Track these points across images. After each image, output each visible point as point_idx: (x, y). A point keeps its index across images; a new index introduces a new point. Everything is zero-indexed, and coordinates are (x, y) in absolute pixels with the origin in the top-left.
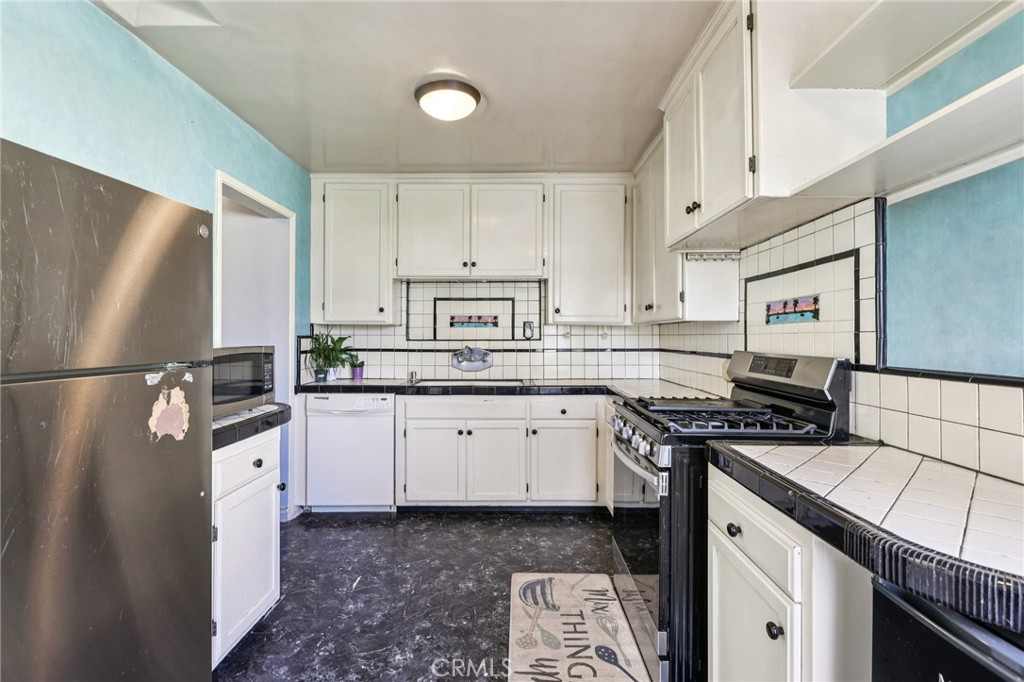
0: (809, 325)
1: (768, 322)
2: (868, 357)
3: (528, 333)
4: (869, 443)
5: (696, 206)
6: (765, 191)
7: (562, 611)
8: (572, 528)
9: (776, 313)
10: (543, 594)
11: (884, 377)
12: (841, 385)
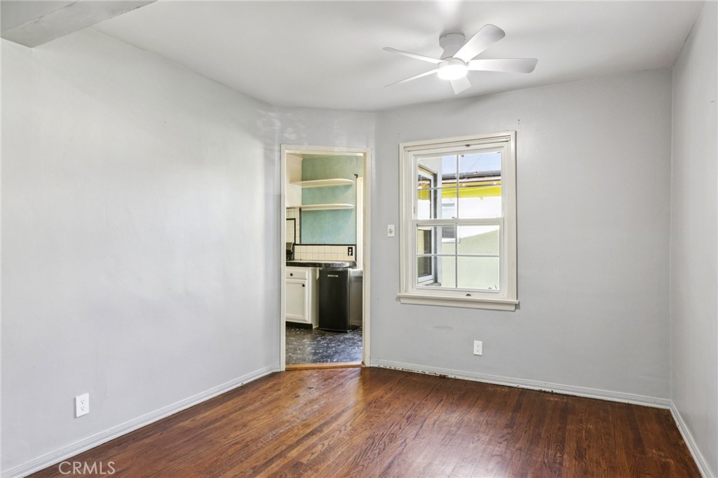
2: (298, 242)
11: (300, 246)
12: (293, 249)
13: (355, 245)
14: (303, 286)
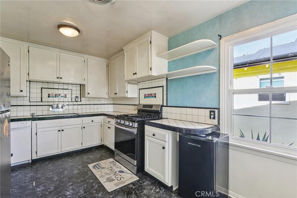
0: (154, 99)
1: (145, 98)
2: (165, 104)
3: (77, 100)
4: (165, 119)
5: (136, 74)
6: (153, 74)
7: (106, 168)
8: (96, 152)
9: (146, 96)
10: (99, 166)
11: (167, 107)
12: (161, 109)
13: (219, 109)
14: (164, 148)
